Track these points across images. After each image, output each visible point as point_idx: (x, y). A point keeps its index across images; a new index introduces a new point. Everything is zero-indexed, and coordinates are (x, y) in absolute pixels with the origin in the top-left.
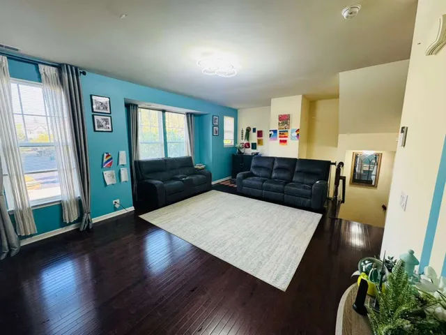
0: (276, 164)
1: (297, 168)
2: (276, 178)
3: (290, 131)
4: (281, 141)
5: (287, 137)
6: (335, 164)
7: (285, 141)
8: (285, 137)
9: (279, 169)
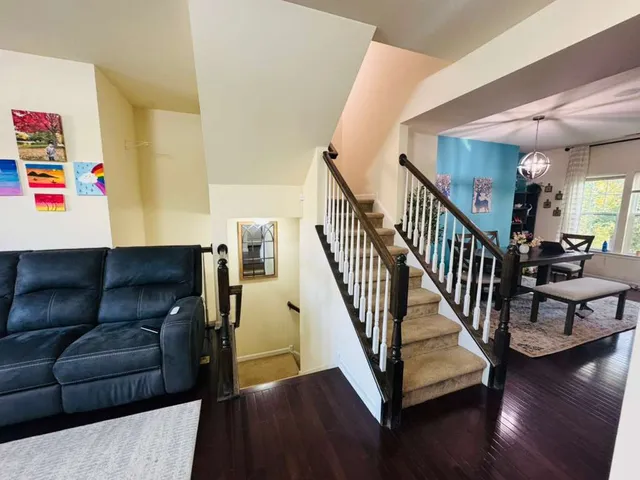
0: (26, 277)
1: (111, 277)
2: (25, 328)
3: (68, 167)
4: (40, 199)
5: (62, 186)
6: (209, 250)
7: (58, 200)
8: (54, 185)
9: (37, 291)
